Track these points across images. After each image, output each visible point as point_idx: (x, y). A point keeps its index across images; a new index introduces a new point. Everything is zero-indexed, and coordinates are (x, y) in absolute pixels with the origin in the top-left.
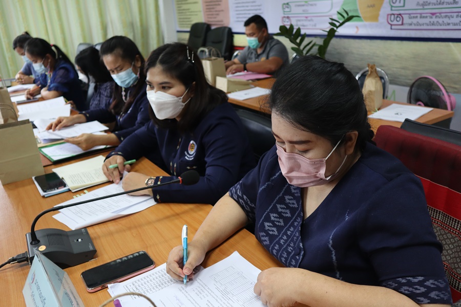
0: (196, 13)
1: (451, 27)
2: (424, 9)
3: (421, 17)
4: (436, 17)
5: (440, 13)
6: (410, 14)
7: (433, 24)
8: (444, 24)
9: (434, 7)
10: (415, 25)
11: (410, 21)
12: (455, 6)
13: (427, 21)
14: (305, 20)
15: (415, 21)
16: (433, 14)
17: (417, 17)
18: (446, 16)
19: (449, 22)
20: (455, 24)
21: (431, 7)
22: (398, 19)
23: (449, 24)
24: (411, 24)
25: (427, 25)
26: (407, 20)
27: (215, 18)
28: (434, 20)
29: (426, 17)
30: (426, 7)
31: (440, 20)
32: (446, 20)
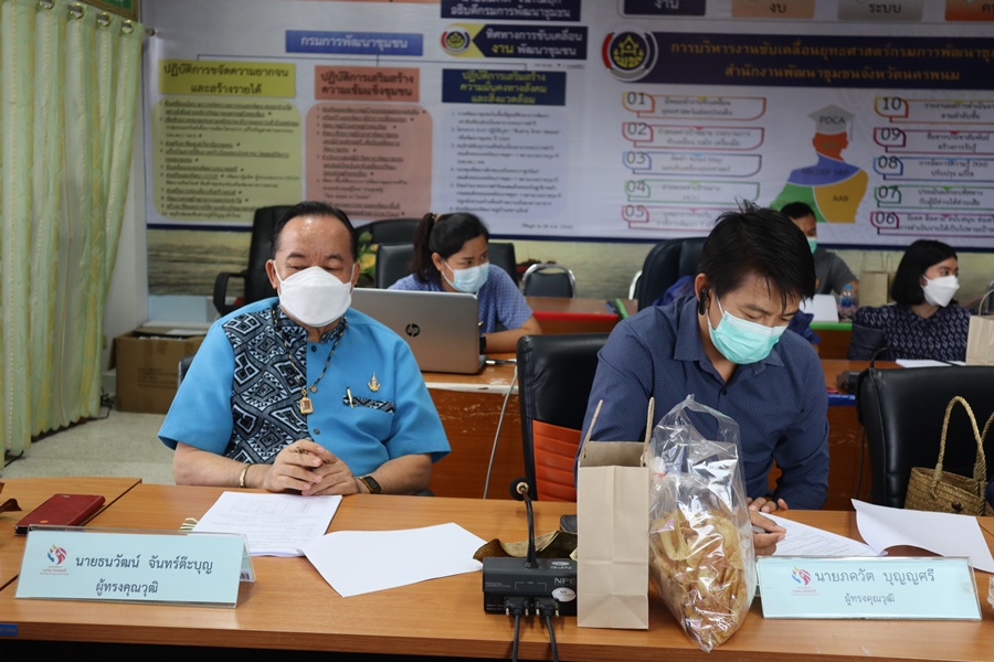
0: (274, 182)
1: (972, 233)
2: (931, 208)
3: (927, 219)
4: (950, 219)
5: (956, 215)
6: (909, 214)
7: (946, 228)
8: (961, 228)
9: (946, 206)
10: (918, 229)
11: (910, 223)
12: (975, 206)
13: (938, 223)
14: (689, 215)
15: (918, 223)
16: (945, 215)
17: (921, 218)
18: (964, 219)
19: (969, 226)
20: (977, 230)
21: (942, 205)
22: (890, 220)
23: (969, 229)
24: (912, 228)
25: (937, 229)
26: (904, 221)
27: (366, 197)
28: (947, 222)
29: (936, 219)
30: (934, 206)
31: (957, 224)
32: (965, 224)
